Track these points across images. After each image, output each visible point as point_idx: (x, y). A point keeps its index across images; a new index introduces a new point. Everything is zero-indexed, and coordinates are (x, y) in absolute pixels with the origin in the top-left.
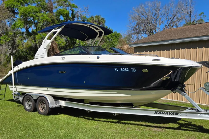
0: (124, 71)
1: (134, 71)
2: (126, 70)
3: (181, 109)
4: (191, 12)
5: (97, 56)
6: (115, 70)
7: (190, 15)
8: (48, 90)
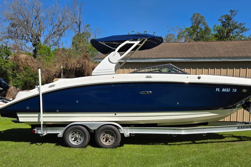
0: (225, 91)
1: (235, 91)
2: (228, 90)
3: (237, 124)
4: (80, 23)
5: (197, 76)
6: (217, 90)
7: (79, 26)
8: (116, 116)
